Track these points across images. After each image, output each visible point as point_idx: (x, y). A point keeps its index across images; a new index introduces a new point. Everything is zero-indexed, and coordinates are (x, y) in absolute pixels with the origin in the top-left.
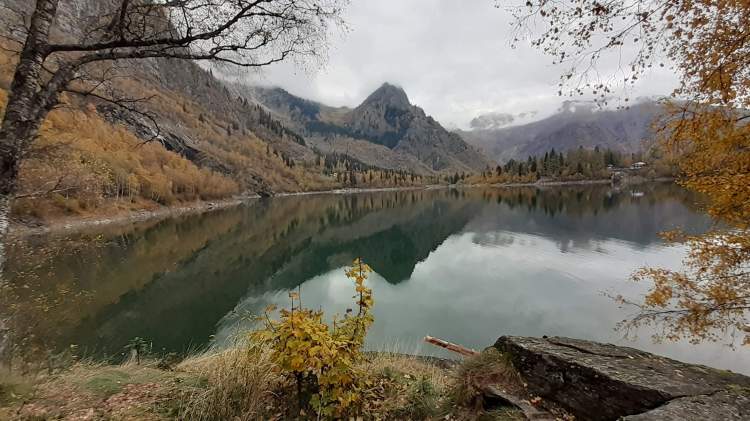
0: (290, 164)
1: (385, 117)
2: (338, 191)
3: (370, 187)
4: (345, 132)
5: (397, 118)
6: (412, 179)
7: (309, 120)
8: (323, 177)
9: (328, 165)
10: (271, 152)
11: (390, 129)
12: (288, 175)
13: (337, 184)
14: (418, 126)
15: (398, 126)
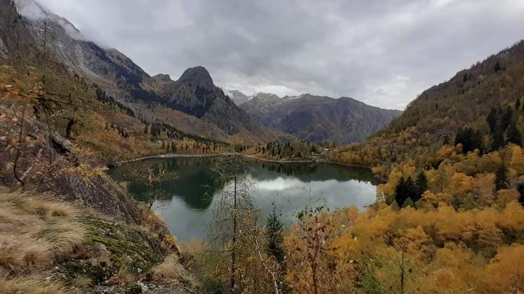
0: (126, 136)
1: (196, 93)
2: (163, 156)
3: (186, 153)
4: (164, 101)
5: (204, 95)
6: (214, 149)
7: (134, 88)
8: (150, 144)
9: (153, 133)
10: (109, 126)
11: (199, 103)
12: (125, 146)
13: (162, 151)
14: (219, 104)
15: (205, 102)
